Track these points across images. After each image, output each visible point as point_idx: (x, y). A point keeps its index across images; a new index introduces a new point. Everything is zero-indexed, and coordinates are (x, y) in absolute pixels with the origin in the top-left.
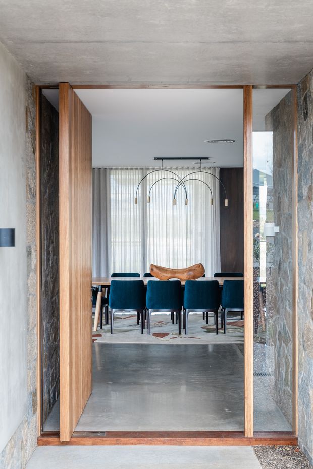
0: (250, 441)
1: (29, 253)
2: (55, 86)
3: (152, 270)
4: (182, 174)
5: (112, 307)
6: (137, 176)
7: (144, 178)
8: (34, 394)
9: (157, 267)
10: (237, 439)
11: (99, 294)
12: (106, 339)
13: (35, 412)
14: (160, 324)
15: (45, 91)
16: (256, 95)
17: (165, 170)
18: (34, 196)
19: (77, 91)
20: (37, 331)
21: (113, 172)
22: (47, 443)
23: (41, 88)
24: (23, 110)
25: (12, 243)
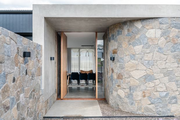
0: (97, 99)
1: (55, 63)
2: (60, 32)
3: (81, 71)
4: (87, 50)
5: (72, 79)
6: (78, 50)
7: (79, 50)
8: (56, 90)
9: (82, 71)
10: (94, 99)
11: (69, 77)
12: (70, 86)
13: (56, 93)
14: (83, 84)
15: (58, 33)
16: (98, 34)
17: (84, 48)
18: (56, 52)
19: (64, 33)
20: (57, 78)
21: (72, 49)
22: (58, 100)
23: (57, 32)
24: (55, 37)
25: (54, 60)
